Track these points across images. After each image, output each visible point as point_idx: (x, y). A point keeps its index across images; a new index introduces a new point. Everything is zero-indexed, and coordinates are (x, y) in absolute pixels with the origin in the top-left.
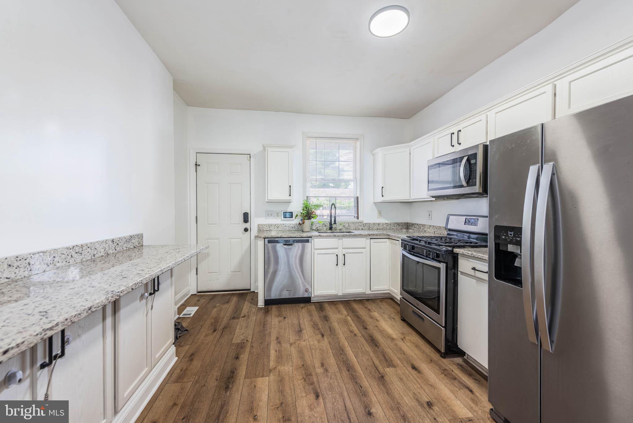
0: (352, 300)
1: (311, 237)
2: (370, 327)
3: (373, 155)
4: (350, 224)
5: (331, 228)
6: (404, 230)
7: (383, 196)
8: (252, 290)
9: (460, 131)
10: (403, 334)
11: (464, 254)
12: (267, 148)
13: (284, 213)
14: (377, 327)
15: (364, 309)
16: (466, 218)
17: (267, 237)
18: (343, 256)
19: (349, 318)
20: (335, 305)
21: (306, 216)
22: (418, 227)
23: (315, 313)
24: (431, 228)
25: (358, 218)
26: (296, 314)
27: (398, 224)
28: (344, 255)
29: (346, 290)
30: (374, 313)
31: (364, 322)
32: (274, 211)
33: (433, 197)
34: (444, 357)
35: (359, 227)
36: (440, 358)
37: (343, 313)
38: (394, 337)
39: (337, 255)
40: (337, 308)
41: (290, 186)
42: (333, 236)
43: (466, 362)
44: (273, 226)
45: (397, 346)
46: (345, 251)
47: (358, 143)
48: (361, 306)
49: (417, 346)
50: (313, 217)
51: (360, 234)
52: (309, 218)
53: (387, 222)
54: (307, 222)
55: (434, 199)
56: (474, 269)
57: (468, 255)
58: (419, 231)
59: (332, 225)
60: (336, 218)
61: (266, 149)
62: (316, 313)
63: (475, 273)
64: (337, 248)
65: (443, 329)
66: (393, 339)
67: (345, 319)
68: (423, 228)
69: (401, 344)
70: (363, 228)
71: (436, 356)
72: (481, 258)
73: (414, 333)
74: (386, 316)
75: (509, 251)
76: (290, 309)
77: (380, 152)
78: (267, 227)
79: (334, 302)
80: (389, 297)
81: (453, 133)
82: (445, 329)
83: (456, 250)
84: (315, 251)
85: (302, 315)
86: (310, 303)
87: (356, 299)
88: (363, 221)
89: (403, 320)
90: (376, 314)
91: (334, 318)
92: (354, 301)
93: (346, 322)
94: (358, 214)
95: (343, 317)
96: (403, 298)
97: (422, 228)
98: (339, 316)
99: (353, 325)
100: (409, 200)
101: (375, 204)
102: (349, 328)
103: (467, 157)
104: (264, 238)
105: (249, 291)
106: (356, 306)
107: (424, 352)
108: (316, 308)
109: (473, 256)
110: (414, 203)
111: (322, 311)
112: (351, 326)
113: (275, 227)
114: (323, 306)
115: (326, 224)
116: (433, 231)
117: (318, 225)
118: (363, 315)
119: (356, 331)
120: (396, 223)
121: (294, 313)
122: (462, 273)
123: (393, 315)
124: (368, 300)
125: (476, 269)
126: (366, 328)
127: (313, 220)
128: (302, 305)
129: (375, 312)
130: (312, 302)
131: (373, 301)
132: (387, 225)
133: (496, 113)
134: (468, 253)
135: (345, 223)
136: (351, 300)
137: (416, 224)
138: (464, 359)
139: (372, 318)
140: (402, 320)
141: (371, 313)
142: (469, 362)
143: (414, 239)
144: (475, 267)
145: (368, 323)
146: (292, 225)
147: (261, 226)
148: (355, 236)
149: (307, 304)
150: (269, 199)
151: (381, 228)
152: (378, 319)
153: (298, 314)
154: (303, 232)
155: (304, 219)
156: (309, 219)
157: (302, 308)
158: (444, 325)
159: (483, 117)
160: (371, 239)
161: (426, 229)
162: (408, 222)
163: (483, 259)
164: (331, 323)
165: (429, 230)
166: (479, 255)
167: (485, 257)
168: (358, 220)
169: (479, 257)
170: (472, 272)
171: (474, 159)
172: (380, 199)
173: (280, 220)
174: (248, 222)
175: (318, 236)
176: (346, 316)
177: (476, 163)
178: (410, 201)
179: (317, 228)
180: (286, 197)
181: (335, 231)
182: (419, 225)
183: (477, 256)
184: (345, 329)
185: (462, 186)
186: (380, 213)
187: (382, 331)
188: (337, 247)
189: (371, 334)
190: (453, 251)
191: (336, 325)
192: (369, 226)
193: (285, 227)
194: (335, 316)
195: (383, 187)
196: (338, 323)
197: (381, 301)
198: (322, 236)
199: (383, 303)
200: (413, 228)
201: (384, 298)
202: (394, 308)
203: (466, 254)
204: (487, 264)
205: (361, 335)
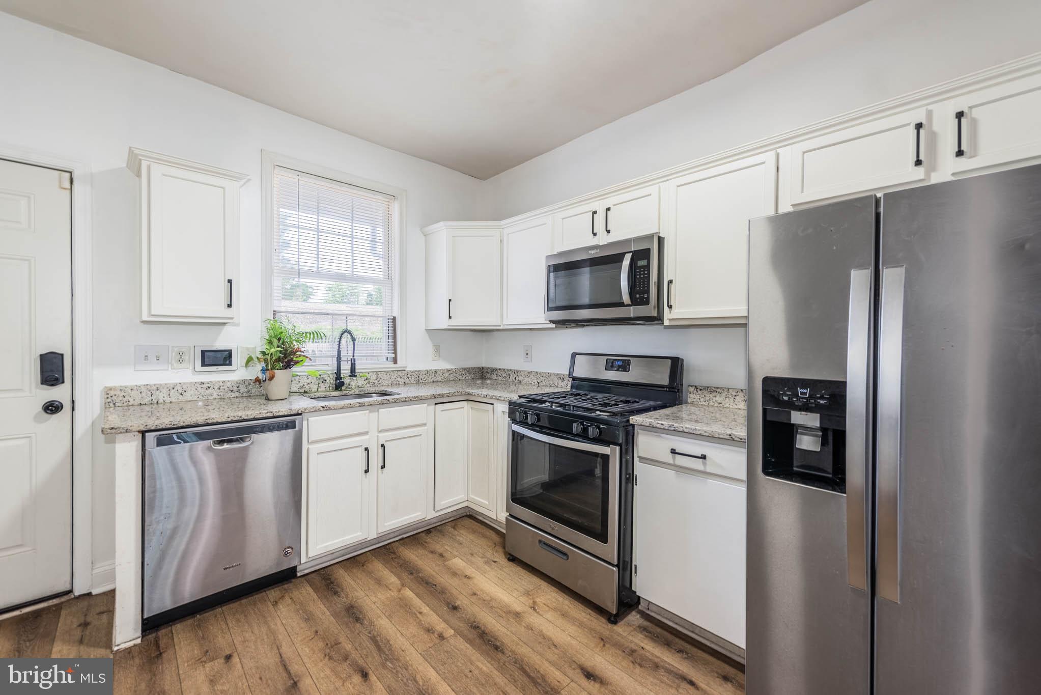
0: (397, 541)
1: (300, 414)
2: (462, 601)
3: (425, 235)
4: (380, 376)
5: (339, 385)
6: (479, 382)
7: (450, 317)
8: (77, 593)
9: (608, 209)
10: (527, 593)
11: (653, 427)
12: (149, 163)
13: (203, 352)
14: (475, 594)
15: (430, 556)
16: (607, 359)
17: (153, 428)
18: (381, 450)
19: (408, 593)
20: (363, 566)
21: (279, 360)
22: (504, 375)
23: (321, 610)
24: (531, 376)
25: (395, 361)
26: (264, 629)
27: (468, 370)
28: (383, 446)
29: (386, 524)
30: (454, 560)
31: (443, 591)
32: (168, 346)
33: (551, 321)
34: (615, 622)
35: (399, 379)
36: (610, 626)
37: (391, 584)
38: (518, 608)
39: (366, 449)
40: (370, 574)
41: (230, 281)
42: (358, 405)
43: (646, 616)
44: (164, 391)
45: (532, 630)
46: (382, 440)
47: (396, 207)
48: (421, 551)
49: (564, 615)
50: (297, 362)
51: (417, 397)
52: (288, 366)
53: (449, 367)
54: (281, 375)
55: (553, 326)
56: (673, 452)
57: (662, 427)
58: (508, 381)
59: (341, 378)
60: (355, 361)
61: (144, 165)
62: (322, 606)
63: (674, 459)
64: (366, 433)
65: (614, 569)
66: (517, 615)
67: (400, 598)
68: (515, 376)
69: (534, 620)
70: (407, 381)
71: (600, 624)
72: (691, 431)
73: (544, 585)
74: (479, 561)
75: (792, 422)
76: (238, 621)
77: (443, 231)
78: (144, 394)
79: (358, 558)
80: (465, 514)
81: (595, 213)
82: (617, 569)
83: (635, 419)
84: (310, 447)
85: (281, 629)
86: (293, 580)
87: (405, 536)
88: (406, 367)
89: (512, 559)
90: (458, 563)
91: (374, 607)
92: (401, 542)
93: (405, 606)
94: (395, 352)
95: (394, 594)
96: (511, 515)
97: (513, 376)
98: (383, 595)
99: (425, 609)
100: (500, 326)
101: (429, 335)
102: (420, 624)
103: (631, 254)
104: (143, 433)
105: (64, 599)
106: (412, 555)
107: (581, 625)
108: (316, 590)
109: (672, 429)
110: (495, 333)
111: (336, 593)
112: (420, 613)
113: (172, 391)
114: (333, 579)
115: (324, 376)
116: (536, 381)
117: (304, 381)
118: (434, 573)
119: (440, 626)
120: (465, 369)
121: (256, 631)
122: (642, 459)
123: (489, 555)
124: (428, 531)
125: (677, 451)
126: (455, 608)
127: (295, 369)
128: (273, 593)
129: (455, 557)
130: (299, 574)
131: (441, 532)
132: (450, 372)
133: (678, 186)
134: (662, 424)
135: (368, 373)
136: (395, 542)
137: (500, 369)
138: (640, 610)
139: (455, 574)
140: (509, 560)
141: (449, 563)
142: (649, 615)
143: (535, 401)
144: (674, 448)
145: (454, 592)
146: (229, 384)
147: (118, 393)
148: (406, 401)
149: (286, 586)
150: (153, 313)
151: (440, 379)
152: (468, 573)
153: (269, 627)
154: (269, 400)
155: (273, 368)
156: (286, 368)
157: (275, 604)
158: (616, 562)
159: (653, 190)
160: (436, 404)
161: (521, 378)
162: (483, 366)
163: (694, 434)
164: (371, 623)
165: (526, 379)
166: (686, 428)
167: (699, 430)
168: (395, 365)
169: (686, 430)
170: (669, 458)
171: (645, 259)
172: (444, 323)
173: (190, 371)
174: (63, 382)
175: (319, 410)
176: (399, 591)
177: (648, 267)
178: (501, 328)
179: (302, 387)
180: (218, 310)
181: (350, 393)
182: (506, 370)
183: (681, 430)
184: (413, 629)
185: (621, 304)
186: (437, 349)
187: (488, 603)
188: (366, 430)
189: (472, 620)
190: (628, 421)
191: (386, 626)
192: (418, 378)
193: (208, 391)
194: (374, 599)
195: (450, 300)
196: (390, 617)
197: (454, 528)
198: (330, 409)
199: (461, 532)
200: (494, 376)
201: (456, 518)
202: (484, 536)
203: (658, 426)
204: (745, 451)
205: (452, 632)
